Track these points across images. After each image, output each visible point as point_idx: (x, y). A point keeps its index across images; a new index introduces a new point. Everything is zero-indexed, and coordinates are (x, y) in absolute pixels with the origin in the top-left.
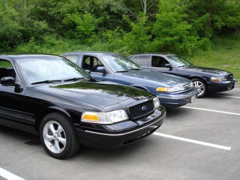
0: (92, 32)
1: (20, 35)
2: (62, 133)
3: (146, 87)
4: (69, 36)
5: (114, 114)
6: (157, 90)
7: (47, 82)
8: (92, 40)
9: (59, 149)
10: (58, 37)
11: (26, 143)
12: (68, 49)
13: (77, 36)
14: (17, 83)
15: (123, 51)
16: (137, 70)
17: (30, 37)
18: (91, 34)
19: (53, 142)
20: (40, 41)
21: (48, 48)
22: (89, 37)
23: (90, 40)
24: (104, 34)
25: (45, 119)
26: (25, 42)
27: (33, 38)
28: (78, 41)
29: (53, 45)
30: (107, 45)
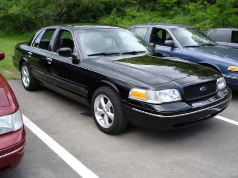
0: (174, 4)
1: (102, 7)
2: (111, 108)
3: (217, 65)
4: (150, 9)
5: (165, 93)
6: (228, 69)
7: (104, 54)
8: (173, 12)
9: (108, 124)
10: (139, 9)
11: (81, 114)
12: (148, 21)
13: (158, 8)
14: (74, 54)
15: (205, 25)
16: (211, 45)
17: (112, 9)
18: (173, 6)
19: (103, 115)
20: (121, 13)
21: (129, 20)
22: (170, 9)
23: (171, 12)
24: (186, 6)
25: (96, 92)
26: (107, 14)
27: (115, 10)
28: (159, 13)
29: (133, 17)
30: (189, 17)
